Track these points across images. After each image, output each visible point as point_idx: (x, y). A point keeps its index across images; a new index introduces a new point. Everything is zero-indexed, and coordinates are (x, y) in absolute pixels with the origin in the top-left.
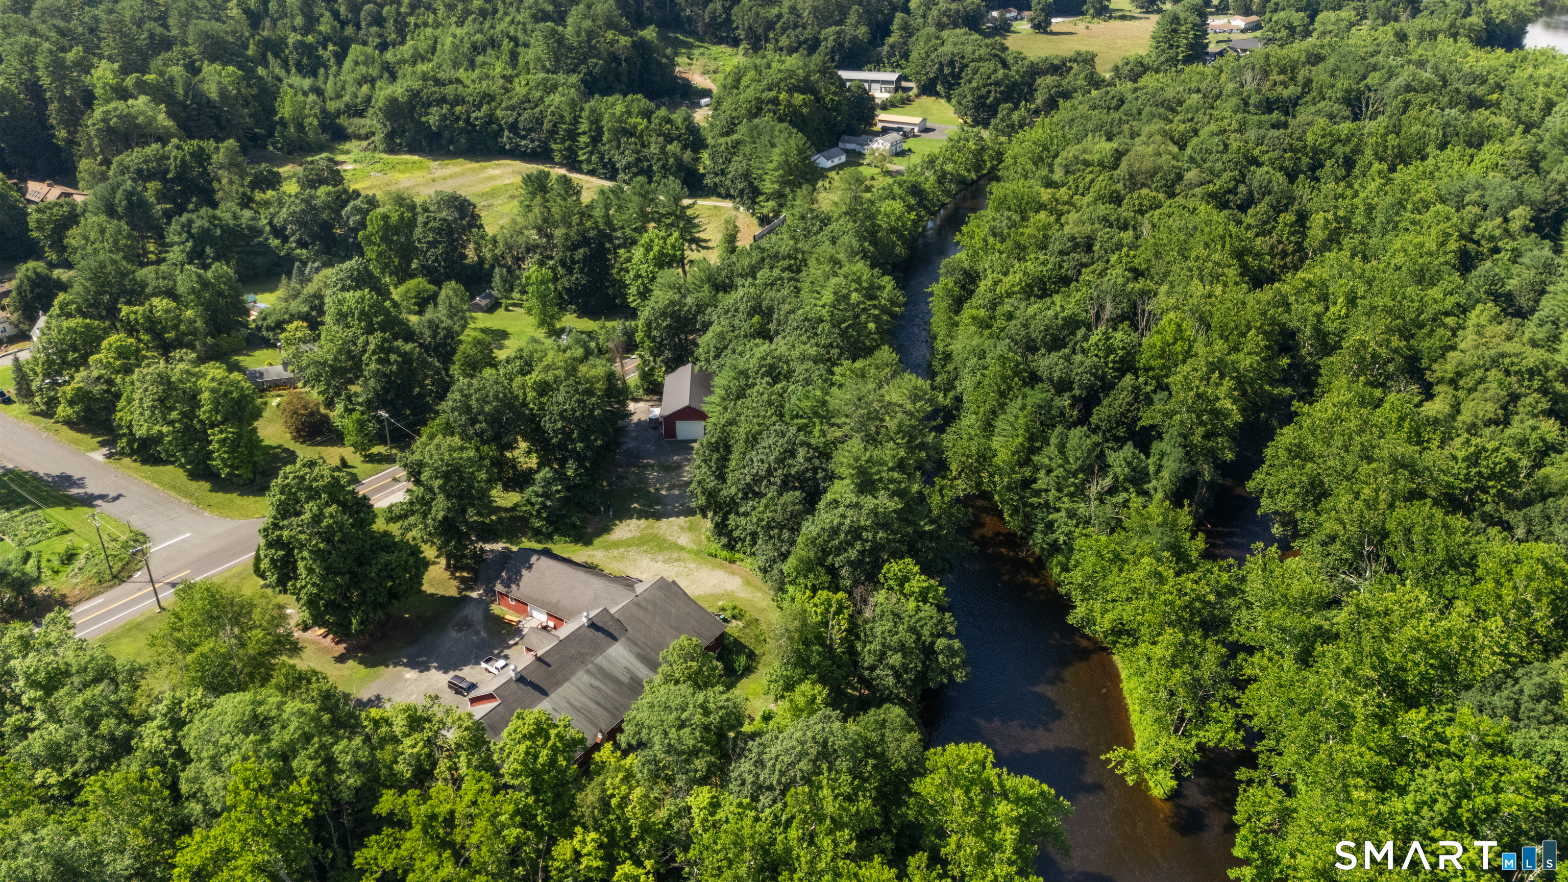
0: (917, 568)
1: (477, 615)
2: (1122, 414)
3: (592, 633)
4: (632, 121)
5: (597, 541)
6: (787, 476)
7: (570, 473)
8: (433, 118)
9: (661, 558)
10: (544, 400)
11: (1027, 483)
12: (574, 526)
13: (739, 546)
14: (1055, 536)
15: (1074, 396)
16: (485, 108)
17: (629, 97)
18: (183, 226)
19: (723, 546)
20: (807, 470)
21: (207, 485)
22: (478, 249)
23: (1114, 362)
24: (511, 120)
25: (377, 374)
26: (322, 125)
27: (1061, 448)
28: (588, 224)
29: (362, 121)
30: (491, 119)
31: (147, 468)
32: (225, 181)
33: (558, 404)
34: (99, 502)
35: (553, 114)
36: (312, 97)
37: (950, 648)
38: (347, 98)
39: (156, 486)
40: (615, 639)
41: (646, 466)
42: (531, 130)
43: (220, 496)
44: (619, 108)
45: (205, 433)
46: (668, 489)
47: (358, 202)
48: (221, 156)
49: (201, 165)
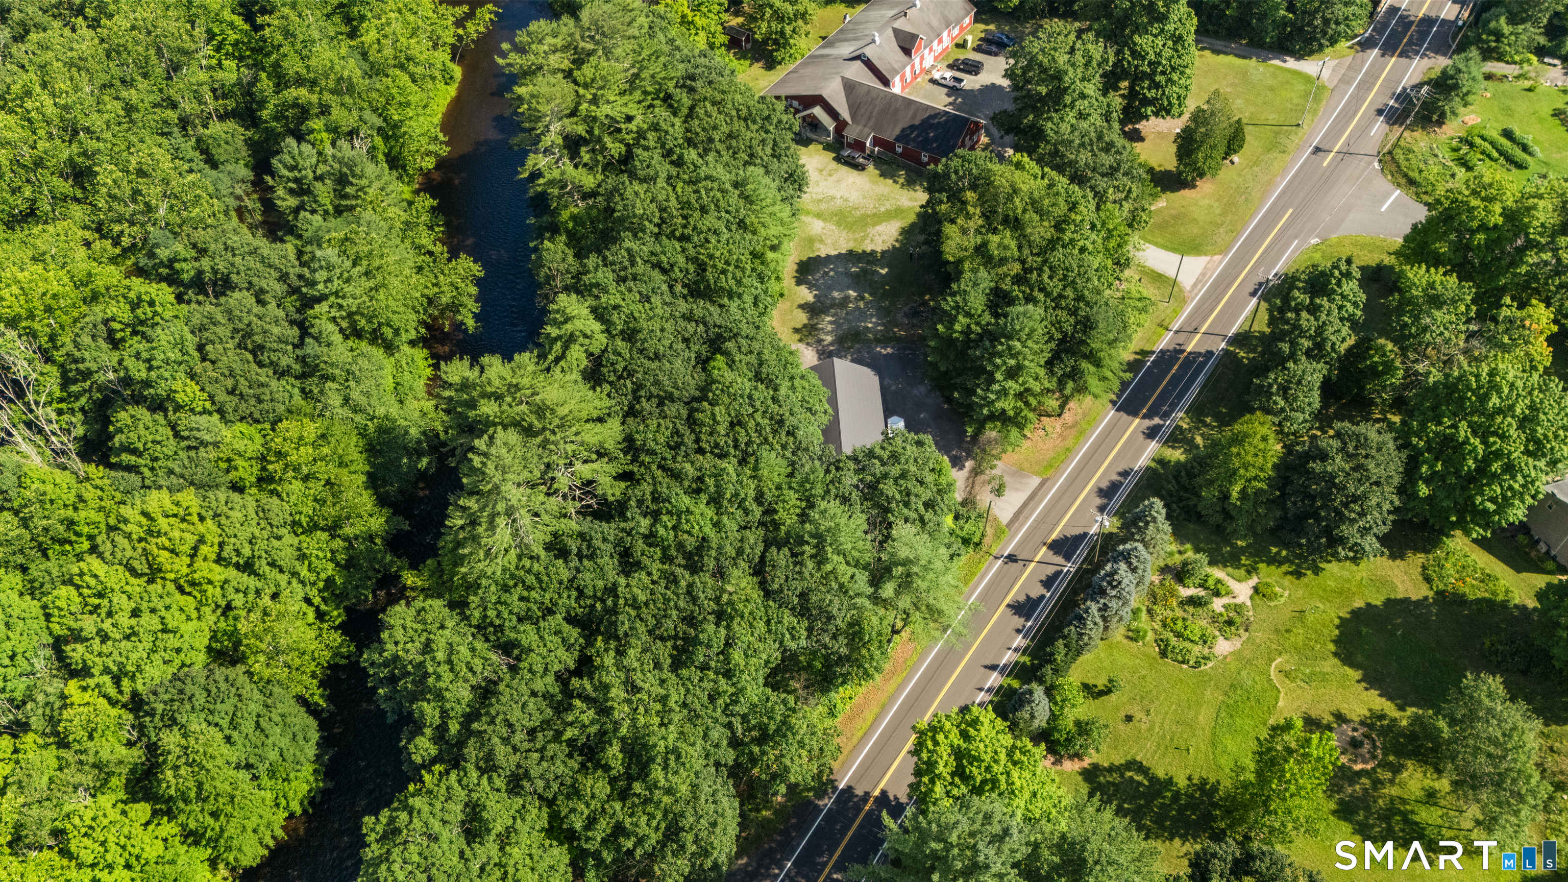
9: (839, 202)
46: (848, 300)
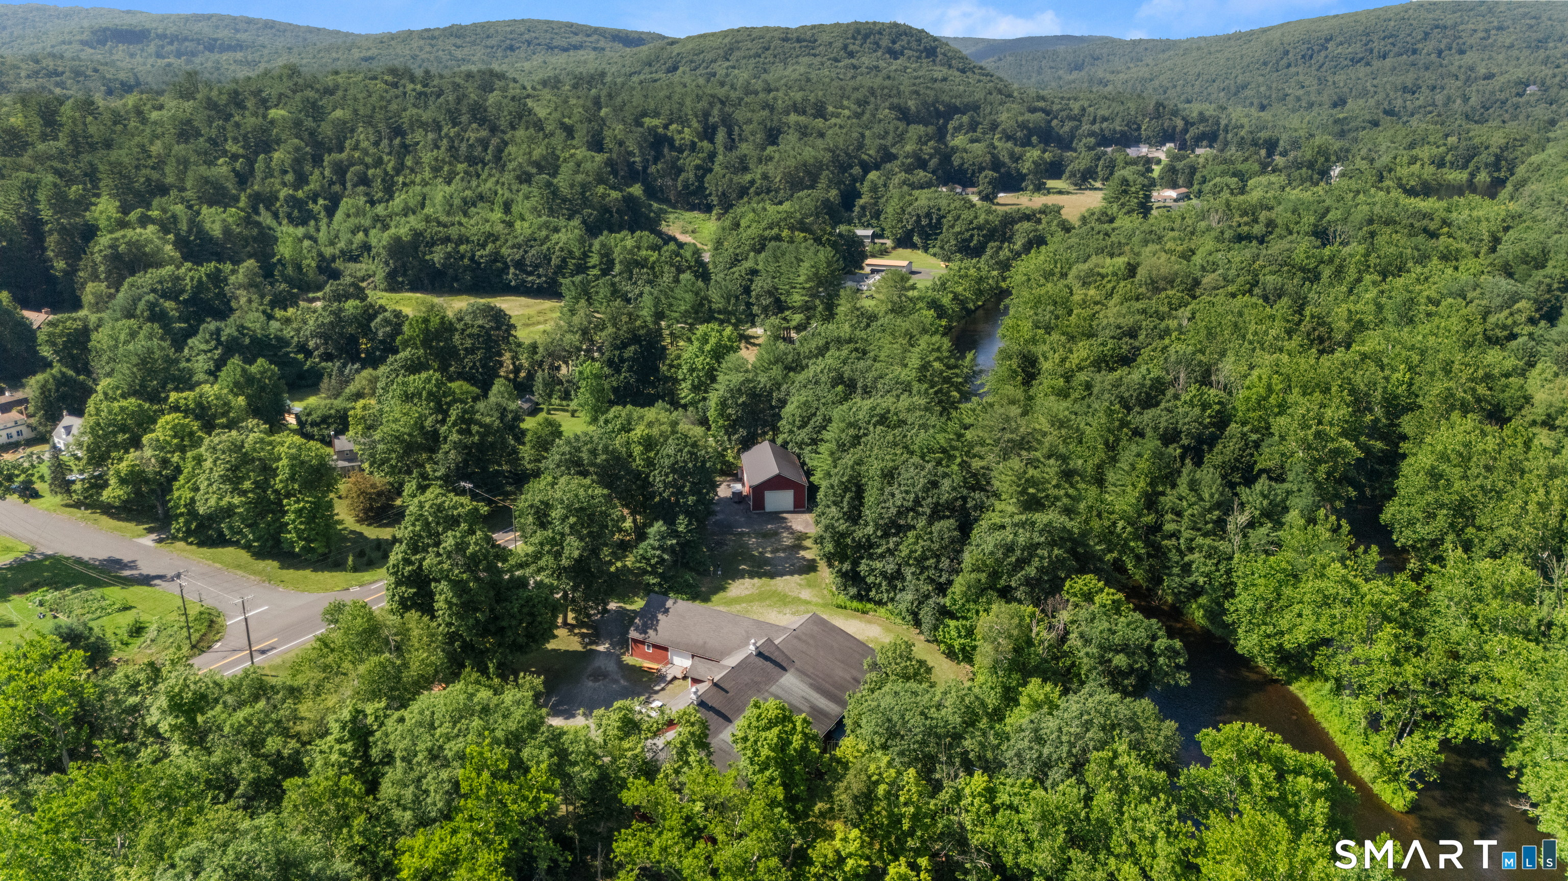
0: (1101, 584)
1: (611, 666)
2: (1236, 460)
3: (760, 662)
4: (644, 253)
5: (715, 598)
6: (937, 504)
7: (681, 528)
8: (438, 256)
10: (652, 454)
11: (1156, 528)
12: (689, 586)
13: (872, 594)
14: (1192, 579)
15: (1183, 447)
16: (490, 247)
17: (638, 233)
18: (212, 334)
19: (853, 598)
20: (956, 499)
21: (276, 564)
22: (515, 358)
23: (1210, 416)
24: (517, 257)
25: (456, 445)
26: (319, 267)
27: (1193, 486)
28: (638, 323)
29: (358, 266)
30: (496, 257)
31: (204, 550)
32: (243, 300)
33: (669, 456)
34: (157, 582)
35: (562, 249)
36: (306, 243)
37: (1169, 648)
38: (342, 245)
39: (218, 565)
40: (784, 669)
41: (742, 534)
42: (537, 267)
43: (291, 574)
44: (630, 243)
45: (281, 501)
46: (772, 552)
47: (387, 314)
48: (240, 276)
49: (216, 287)
